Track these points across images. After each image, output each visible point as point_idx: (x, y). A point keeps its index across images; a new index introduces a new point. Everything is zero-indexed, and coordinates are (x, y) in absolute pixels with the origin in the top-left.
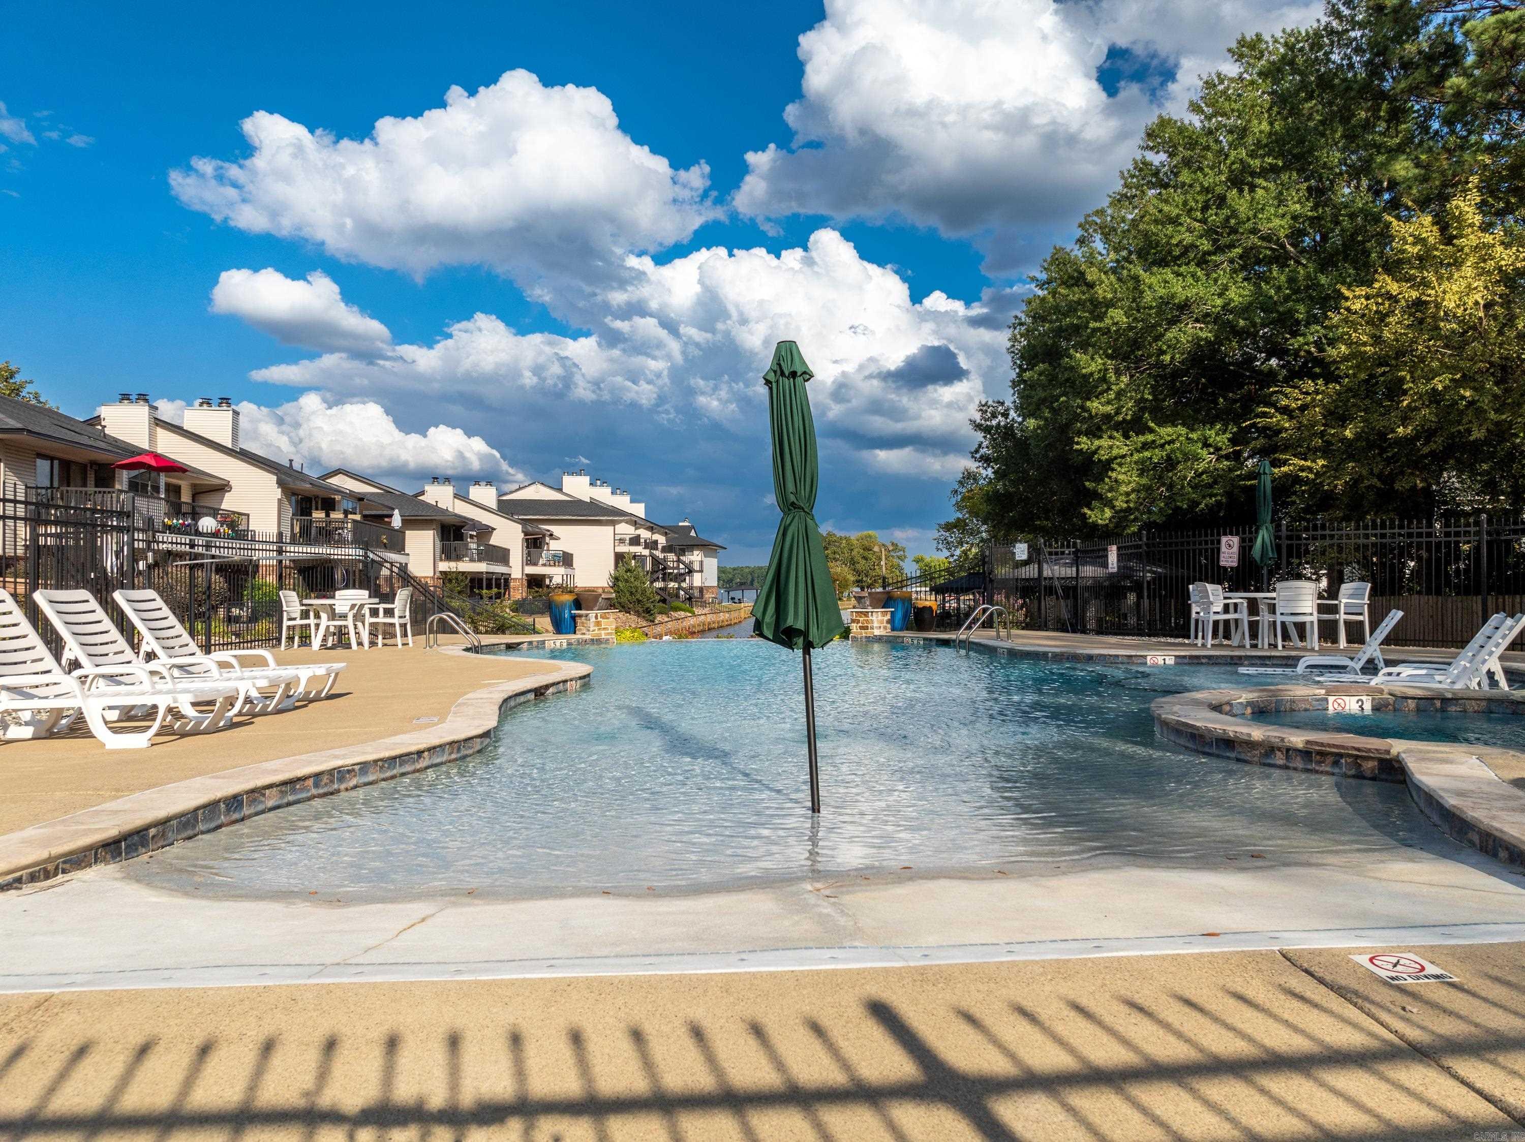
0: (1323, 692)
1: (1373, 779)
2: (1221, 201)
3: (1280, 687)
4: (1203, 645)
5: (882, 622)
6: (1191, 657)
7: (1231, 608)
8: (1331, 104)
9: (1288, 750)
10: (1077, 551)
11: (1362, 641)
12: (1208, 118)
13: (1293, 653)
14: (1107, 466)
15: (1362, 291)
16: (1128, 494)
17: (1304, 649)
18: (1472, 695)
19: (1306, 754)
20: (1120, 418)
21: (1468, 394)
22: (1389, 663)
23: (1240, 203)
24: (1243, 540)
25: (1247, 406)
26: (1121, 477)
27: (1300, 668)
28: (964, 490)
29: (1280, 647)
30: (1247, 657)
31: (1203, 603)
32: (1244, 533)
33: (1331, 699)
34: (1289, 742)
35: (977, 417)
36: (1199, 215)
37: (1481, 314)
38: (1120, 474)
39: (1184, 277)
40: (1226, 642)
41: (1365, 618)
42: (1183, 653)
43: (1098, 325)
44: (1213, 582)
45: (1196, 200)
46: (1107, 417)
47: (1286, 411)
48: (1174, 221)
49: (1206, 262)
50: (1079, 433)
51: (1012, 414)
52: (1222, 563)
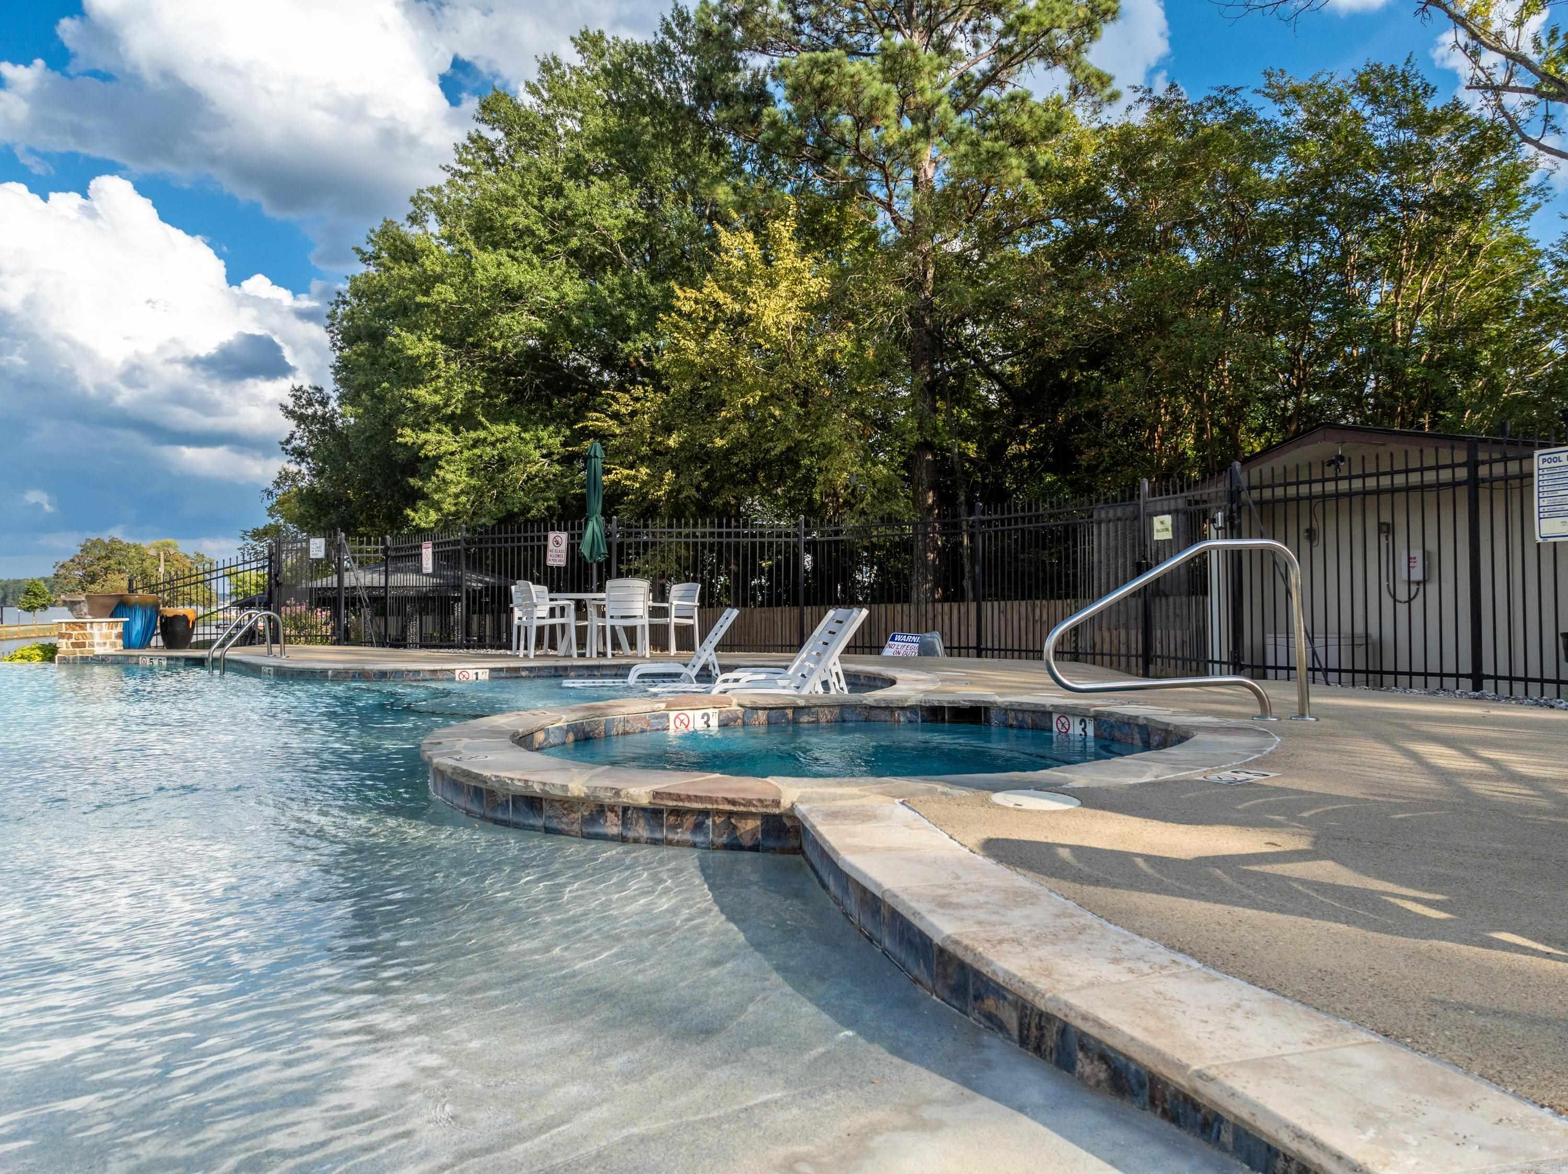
0: (663, 706)
1: (755, 848)
2: (559, 192)
3: (611, 702)
4: (526, 656)
5: (108, 636)
6: (509, 669)
7: (558, 612)
8: (662, 124)
9: (625, 809)
10: (387, 549)
11: (691, 648)
12: (547, 103)
13: (624, 661)
14: (434, 463)
15: (692, 293)
16: (457, 496)
17: (636, 657)
18: (818, 702)
19: (653, 814)
20: (449, 411)
21: (777, 413)
22: (725, 669)
23: (577, 194)
24: (572, 537)
25: (581, 411)
26: (449, 477)
27: (632, 679)
28: (280, 492)
29: (609, 655)
30: (573, 668)
31: (526, 606)
32: (573, 528)
33: (672, 715)
34: (628, 796)
35: (290, 403)
36: (536, 201)
37: (790, 337)
38: (447, 472)
39: (519, 263)
40: (552, 652)
41: (695, 622)
42: (499, 665)
43: (425, 299)
44: (538, 582)
45: (533, 184)
46: (436, 409)
47: (616, 416)
48: (509, 201)
49: (543, 251)
50: (404, 425)
51: (333, 404)
52: (550, 563)
